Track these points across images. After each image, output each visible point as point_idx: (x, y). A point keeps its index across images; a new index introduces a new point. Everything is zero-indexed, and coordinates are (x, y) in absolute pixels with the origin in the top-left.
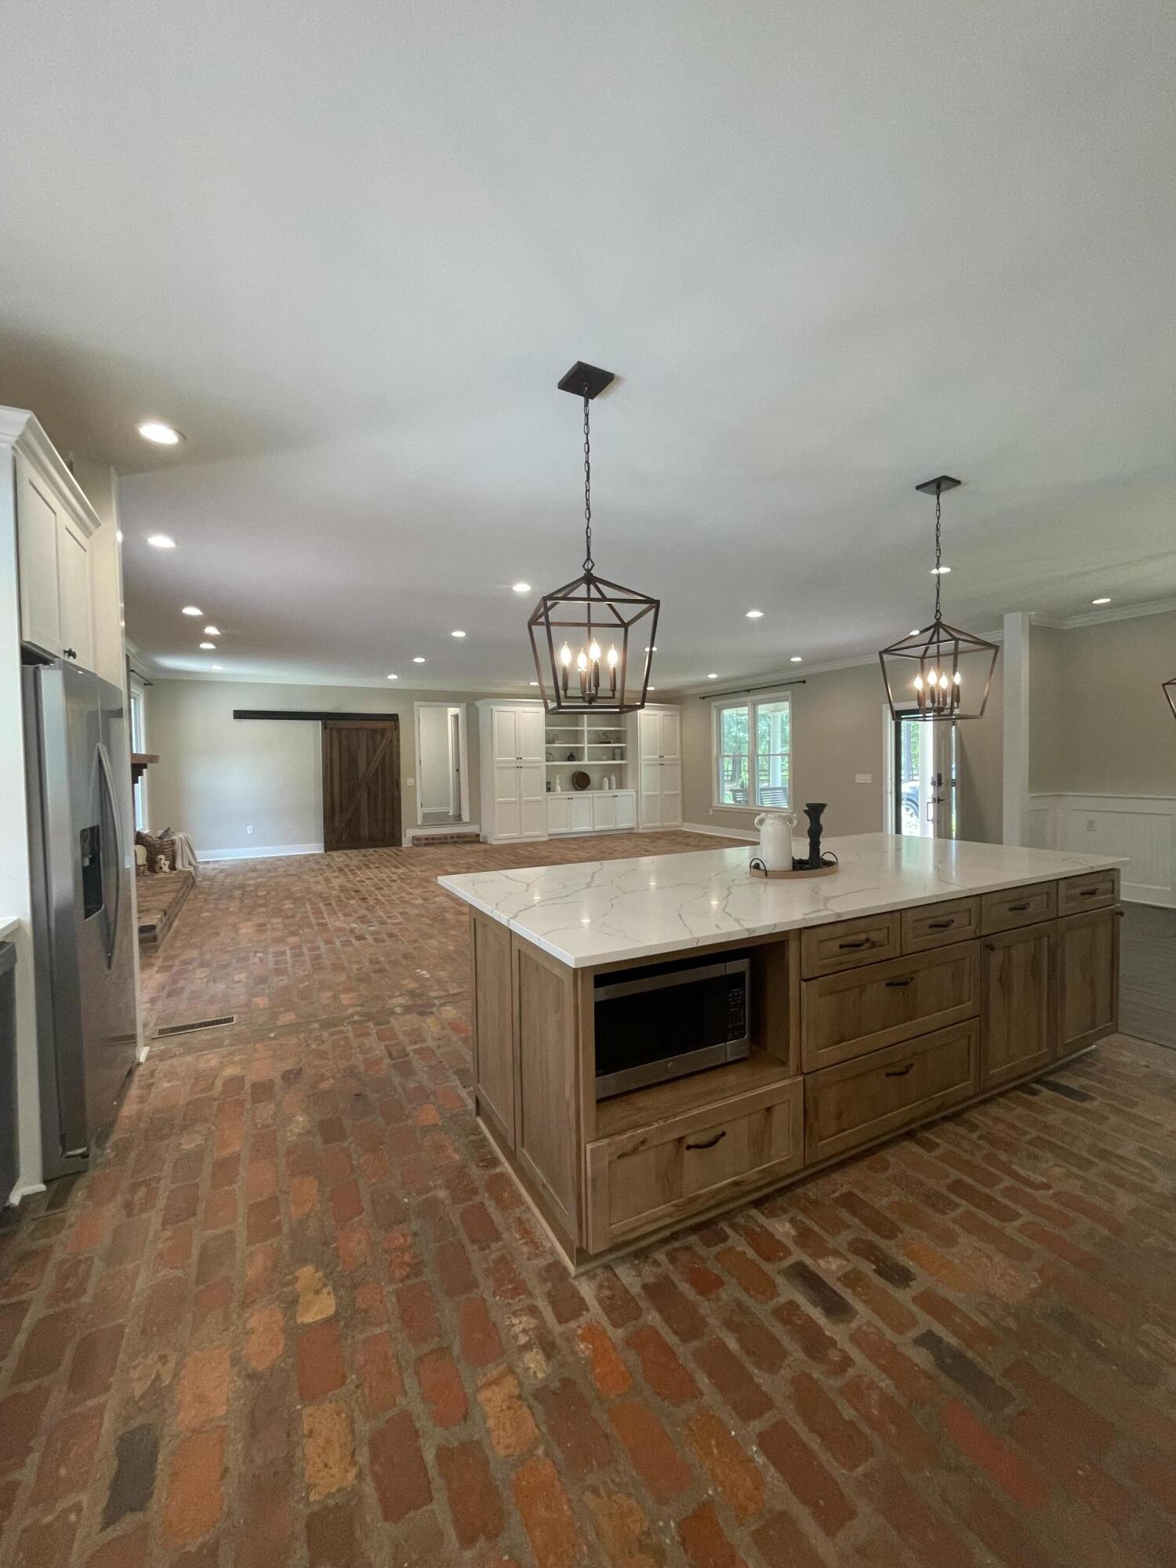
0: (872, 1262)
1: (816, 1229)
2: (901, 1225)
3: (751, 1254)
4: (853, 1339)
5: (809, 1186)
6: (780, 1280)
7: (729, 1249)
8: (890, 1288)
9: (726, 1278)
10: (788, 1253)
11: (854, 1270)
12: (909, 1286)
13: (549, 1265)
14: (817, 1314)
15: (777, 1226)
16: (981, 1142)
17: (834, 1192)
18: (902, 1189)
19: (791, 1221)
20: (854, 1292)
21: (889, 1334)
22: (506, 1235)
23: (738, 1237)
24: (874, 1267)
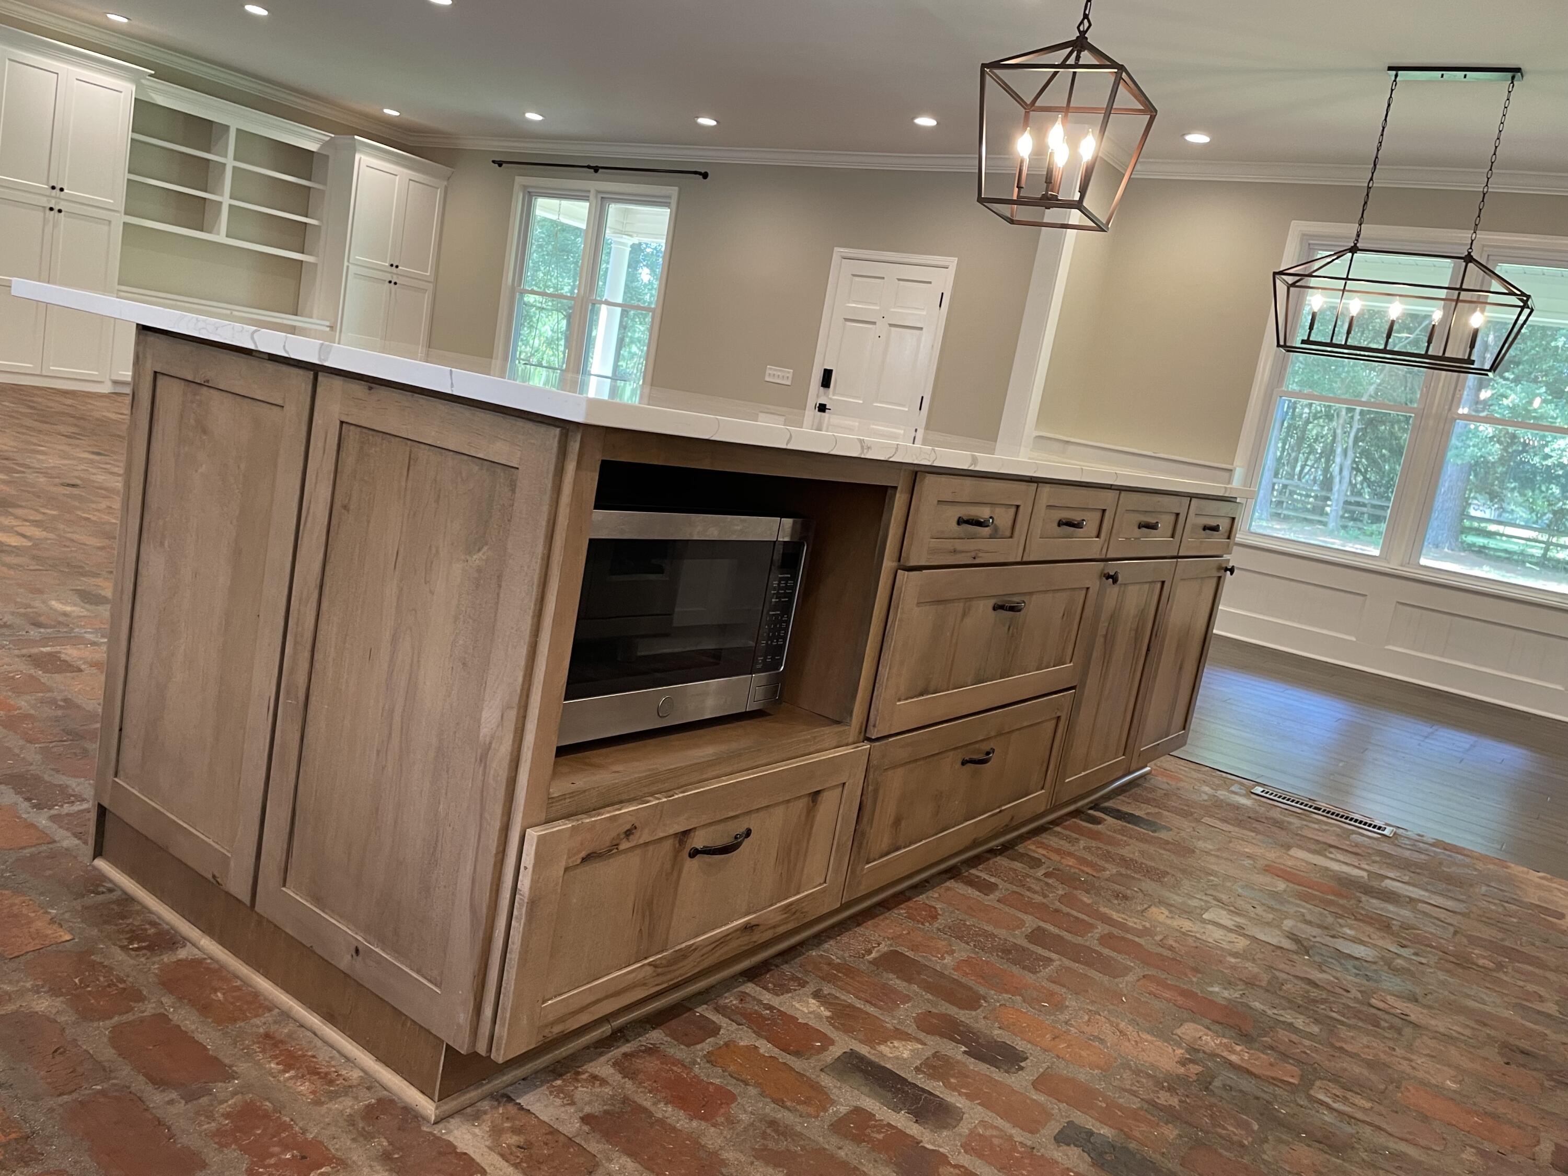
0: (958, 1042)
1: (859, 1004)
2: (982, 990)
3: (765, 1048)
4: (967, 1148)
5: (826, 946)
6: (826, 1081)
7: (727, 1045)
8: (997, 1075)
9: (734, 1087)
10: (828, 1042)
11: (935, 1055)
12: (1021, 1068)
13: (369, 1108)
14: (902, 1120)
15: (797, 1005)
16: (1050, 881)
17: (870, 952)
18: (968, 943)
19: (817, 995)
20: (948, 1085)
21: (1018, 1135)
22: (242, 1067)
23: (735, 1026)
24: (964, 1048)
